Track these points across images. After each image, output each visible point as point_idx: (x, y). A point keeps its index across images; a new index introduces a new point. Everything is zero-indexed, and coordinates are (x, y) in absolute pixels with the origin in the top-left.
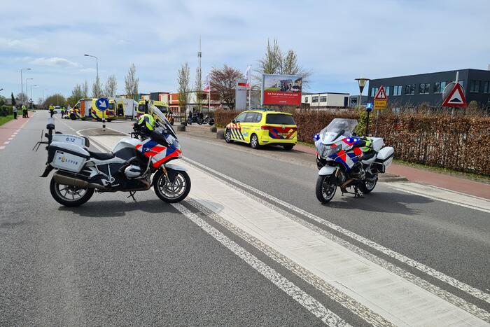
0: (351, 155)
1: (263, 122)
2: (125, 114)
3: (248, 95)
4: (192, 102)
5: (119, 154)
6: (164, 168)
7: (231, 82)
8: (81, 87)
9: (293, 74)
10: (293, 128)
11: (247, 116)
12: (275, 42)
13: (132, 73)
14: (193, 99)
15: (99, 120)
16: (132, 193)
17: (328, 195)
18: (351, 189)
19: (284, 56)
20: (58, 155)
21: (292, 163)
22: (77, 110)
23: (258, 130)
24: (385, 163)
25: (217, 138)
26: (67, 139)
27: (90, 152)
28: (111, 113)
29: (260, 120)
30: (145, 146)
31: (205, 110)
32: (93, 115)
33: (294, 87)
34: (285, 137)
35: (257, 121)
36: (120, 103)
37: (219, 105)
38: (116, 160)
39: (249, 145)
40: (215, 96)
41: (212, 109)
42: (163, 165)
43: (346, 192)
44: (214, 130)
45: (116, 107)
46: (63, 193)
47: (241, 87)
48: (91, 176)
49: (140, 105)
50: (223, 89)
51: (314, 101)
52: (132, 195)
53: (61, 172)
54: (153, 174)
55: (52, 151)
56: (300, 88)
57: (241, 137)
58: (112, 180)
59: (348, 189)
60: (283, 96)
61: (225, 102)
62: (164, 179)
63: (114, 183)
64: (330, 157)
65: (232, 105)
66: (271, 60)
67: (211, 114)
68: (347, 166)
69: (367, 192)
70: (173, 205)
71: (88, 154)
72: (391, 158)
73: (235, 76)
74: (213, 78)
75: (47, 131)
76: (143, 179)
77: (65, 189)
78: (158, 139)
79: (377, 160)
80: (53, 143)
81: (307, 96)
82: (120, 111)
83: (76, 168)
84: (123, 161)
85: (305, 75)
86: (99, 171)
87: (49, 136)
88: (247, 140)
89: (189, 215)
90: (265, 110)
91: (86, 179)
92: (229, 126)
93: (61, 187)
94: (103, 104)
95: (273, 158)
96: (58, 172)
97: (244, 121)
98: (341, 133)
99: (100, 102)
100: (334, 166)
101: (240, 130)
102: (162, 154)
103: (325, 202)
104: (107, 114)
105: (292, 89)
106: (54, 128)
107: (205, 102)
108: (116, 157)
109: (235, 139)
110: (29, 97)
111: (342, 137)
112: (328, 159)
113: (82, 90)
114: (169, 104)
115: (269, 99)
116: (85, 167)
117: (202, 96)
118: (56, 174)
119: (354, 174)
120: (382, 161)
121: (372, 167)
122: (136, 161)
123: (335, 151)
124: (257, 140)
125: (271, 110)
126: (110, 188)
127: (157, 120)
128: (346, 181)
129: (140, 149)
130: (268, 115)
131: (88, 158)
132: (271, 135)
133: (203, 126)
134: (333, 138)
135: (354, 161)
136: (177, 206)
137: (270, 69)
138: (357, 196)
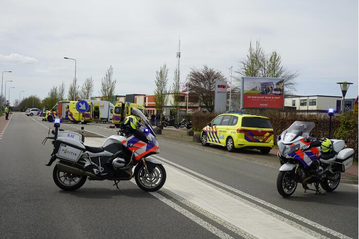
0: (308, 154)
1: (239, 125)
2: (101, 116)
3: (228, 98)
4: (169, 104)
5: (108, 148)
6: (144, 161)
7: (210, 84)
8: (58, 89)
9: (277, 76)
10: (269, 132)
11: (223, 119)
12: (258, 43)
13: (109, 75)
14: (170, 101)
15: (75, 122)
16: (117, 182)
17: (288, 189)
18: (312, 186)
19: (268, 58)
20: (62, 147)
21: (266, 165)
22: (54, 112)
23: (234, 133)
24: (344, 163)
25: (194, 141)
26: (68, 135)
27: (85, 146)
28: (88, 115)
29: (236, 123)
30: (129, 142)
31: (183, 113)
32: (69, 117)
33: (276, 90)
34: (261, 140)
35: (232, 124)
36: (97, 105)
37: (197, 108)
38: (105, 153)
39: (224, 149)
40: (193, 98)
41: (189, 111)
42: (143, 159)
43: (308, 188)
44: (191, 134)
45: (93, 109)
46: (62, 179)
47: (221, 89)
48: (86, 165)
49: (116, 108)
50: (202, 90)
51: (302, 104)
52: (116, 184)
53: (63, 161)
54: (134, 167)
55: (57, 144)
56: (282, 90)
57: (217, 140)
58: (102, 169)
59: (309, 185)
60: (265, 99)
61: (204, 105)
62: (143, 170)
63: (103, 172)
64: (289, 155)
65: (212, 108)
66: (252, 61)
67: (188, 117)
68: (306, 164)
69: (329, 190)
70: (151, 193)
71: (84, 147)
72: (351, 159)
73: (215, 78)
74: (192, 80)
75: (54, 129)
76: (127, 169)
77: (64, 176)
78: (140, 136)
79: (337, 160)
80: (59, 138)
81: (294, 99)
82: (96, 113)
83: (75, 158)
84: (111, 154)
85: (291, 77)
86: (92, 162)
87: (55, 133)
88: (223, 142)
89: (164, 200)
90: (242, 113)
91: (82, 168)
92: (205, 129)
93: (61, 174)
94: (83, 107)
95: (248, 161)
96: (61, 162)
97: (221, 124)
98: (300, 134)
99: (80, 104)
100: (294, 164)
101: (216, 133)
102: (143, 149)
103: (286, 196)
104: (83, 116)
105: (274, 92)
106: (59, 126)
107: (183, 104)
108: (105, 151)
109: (212, 142)
110: (7, 99)
111: (300, 138)
112: (287, 157)
113: (58, 92)
114: (146, 107)
115: (249, 102)
116: (82, 159)
117: (179, 97)
118: (58, 163)
119: (312, 171)
120: (342, 161)
121: (333, 166)
122: (122, 154)
123: (294, 150)
124: (233, 143)
125: (248, 114)
126: (99, 177)
127: (140, 121)
128: (306, 178)
129: (125, 144)
130: (244, 119)
131: (84, 150)
132: (246, 138)
133: (180, 129)
134: (292, 138)
135: (312, 159)
136: (154, 194)
137: (251, 72)
138: (318, 193)
